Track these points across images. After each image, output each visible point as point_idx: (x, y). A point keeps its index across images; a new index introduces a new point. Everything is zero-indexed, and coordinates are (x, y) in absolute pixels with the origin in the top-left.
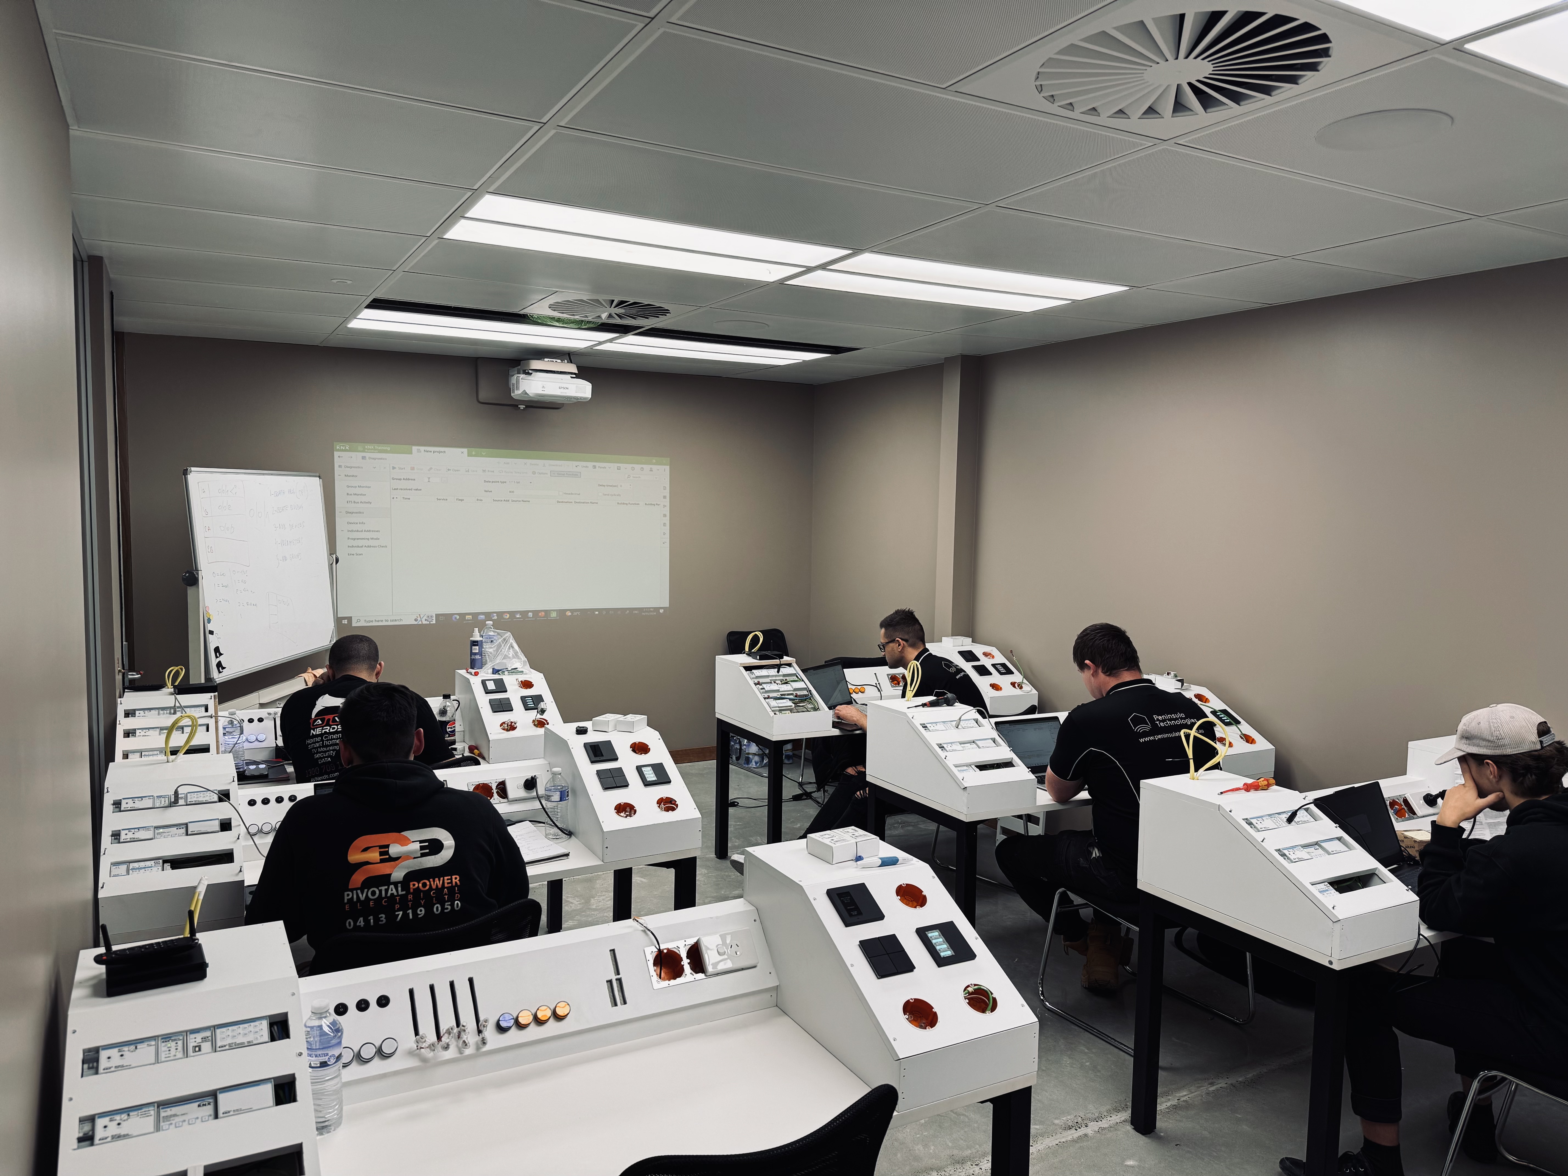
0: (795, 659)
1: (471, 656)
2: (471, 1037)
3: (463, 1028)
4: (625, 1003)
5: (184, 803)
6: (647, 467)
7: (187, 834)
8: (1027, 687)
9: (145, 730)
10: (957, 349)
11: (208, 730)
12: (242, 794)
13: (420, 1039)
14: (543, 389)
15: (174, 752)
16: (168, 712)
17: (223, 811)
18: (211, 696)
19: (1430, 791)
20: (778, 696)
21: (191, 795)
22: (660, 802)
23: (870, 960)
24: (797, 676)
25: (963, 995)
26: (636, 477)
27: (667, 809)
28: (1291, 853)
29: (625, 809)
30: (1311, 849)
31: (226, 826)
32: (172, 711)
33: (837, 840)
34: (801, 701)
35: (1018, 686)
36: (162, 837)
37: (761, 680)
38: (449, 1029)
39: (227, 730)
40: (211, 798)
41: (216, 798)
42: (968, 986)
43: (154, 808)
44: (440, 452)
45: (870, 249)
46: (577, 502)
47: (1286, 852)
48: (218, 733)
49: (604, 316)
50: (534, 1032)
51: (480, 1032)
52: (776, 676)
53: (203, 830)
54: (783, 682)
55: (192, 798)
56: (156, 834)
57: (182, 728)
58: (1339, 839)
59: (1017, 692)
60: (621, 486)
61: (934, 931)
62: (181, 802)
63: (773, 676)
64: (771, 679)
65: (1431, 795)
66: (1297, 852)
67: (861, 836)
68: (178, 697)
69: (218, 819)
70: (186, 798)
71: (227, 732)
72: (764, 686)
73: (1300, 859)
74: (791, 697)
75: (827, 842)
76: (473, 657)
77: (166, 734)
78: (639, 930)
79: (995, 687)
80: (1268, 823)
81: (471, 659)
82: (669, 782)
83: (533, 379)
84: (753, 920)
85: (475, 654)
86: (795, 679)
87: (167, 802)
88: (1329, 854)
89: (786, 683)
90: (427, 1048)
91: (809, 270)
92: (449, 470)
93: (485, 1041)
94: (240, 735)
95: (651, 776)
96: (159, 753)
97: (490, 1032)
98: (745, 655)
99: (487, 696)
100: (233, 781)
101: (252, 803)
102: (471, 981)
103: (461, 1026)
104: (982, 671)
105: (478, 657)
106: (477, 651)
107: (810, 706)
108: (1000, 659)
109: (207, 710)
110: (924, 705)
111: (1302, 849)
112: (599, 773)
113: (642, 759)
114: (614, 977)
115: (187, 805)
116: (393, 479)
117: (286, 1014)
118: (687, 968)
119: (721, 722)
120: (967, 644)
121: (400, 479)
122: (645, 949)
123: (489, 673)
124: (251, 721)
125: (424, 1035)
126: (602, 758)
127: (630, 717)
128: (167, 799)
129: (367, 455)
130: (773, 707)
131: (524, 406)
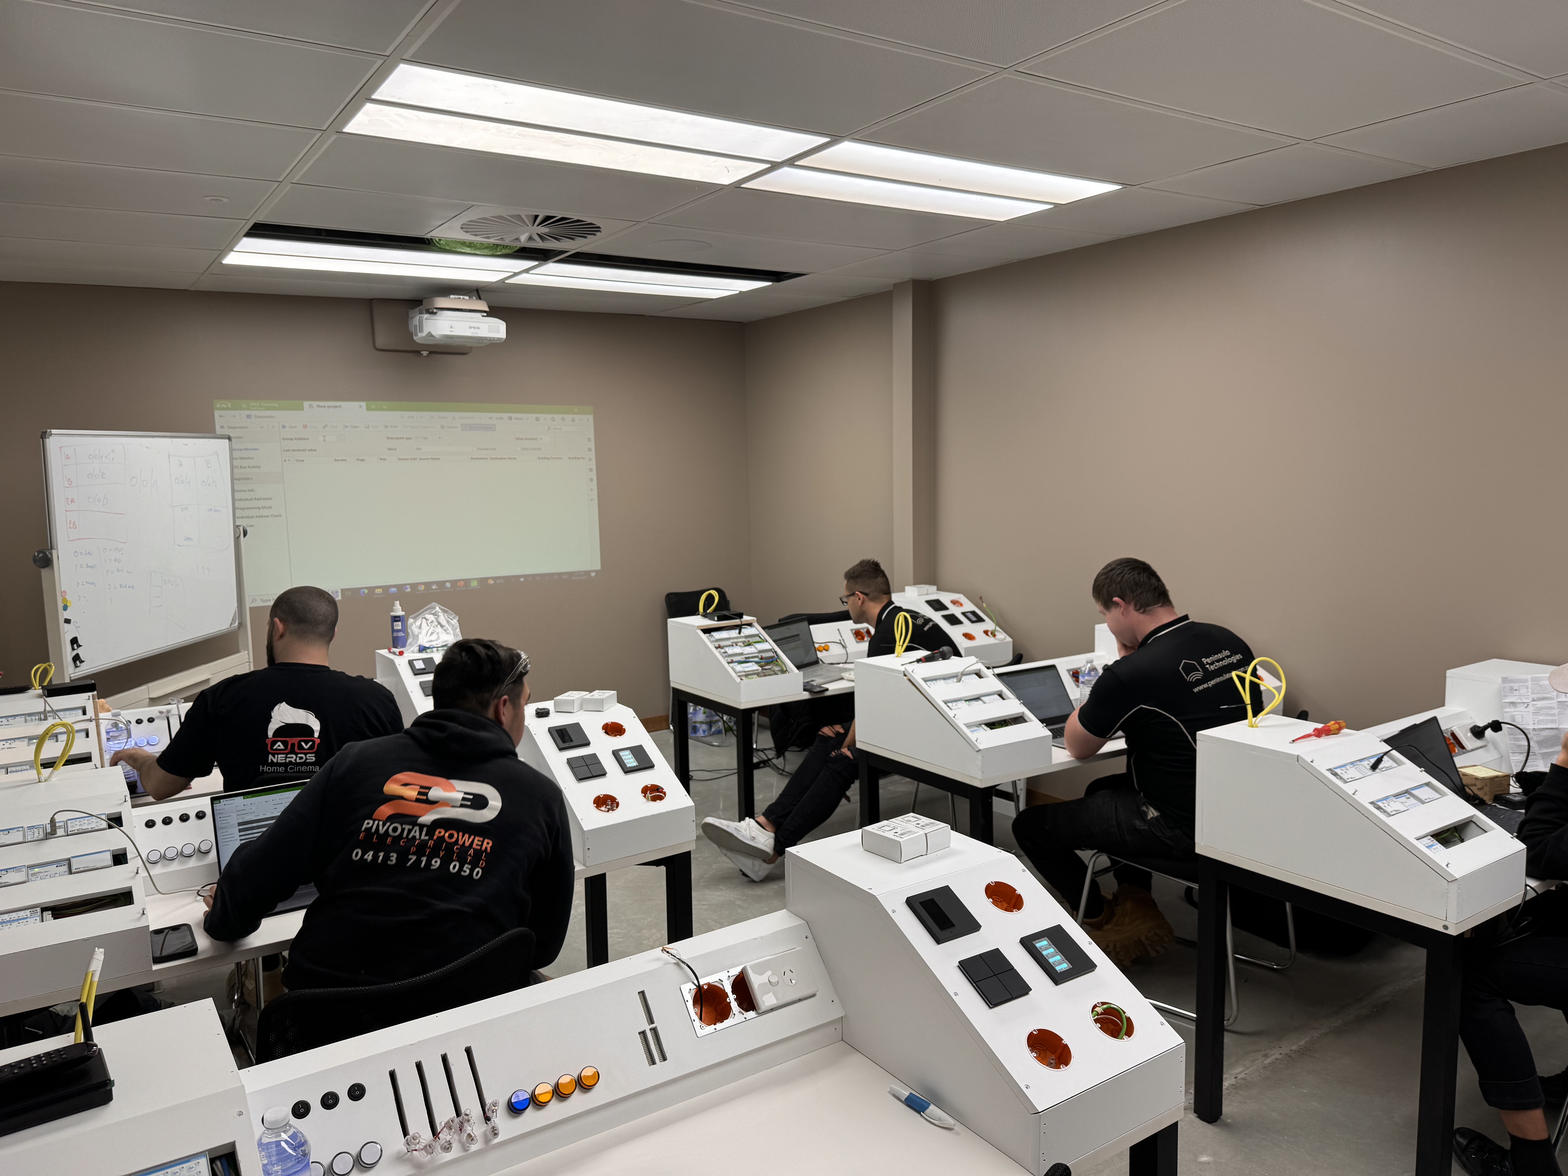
0: (755, 618)
1: (393, 633)
2: (477, 1128)
3: (466, 1117)
4: (664, 1059)
5: (63, 834)
6: (568, 417)
7: (71, 873)
8: (1001, 635)
9: (9, 742)
10: (907, 273)
11: (87, 736)
12: (135, 817)
13: (413, 1140)
14: (452, 330)
15: (49, 764)
16: (37, 717)
17: (115, 840)
18: (89, 696)
19: (1474, 722)
20: (742, 660)
21: (71, 823)
22: (645, 790)
23: (976, 985)
24: (760, 637)
25: (1092, 1018)
26: (557, 429)
27: (654, 799)
28: (1386, 805)
29: (605, 802)
30: (1403, 799)
31: (119, 858)
32: (42, 717)
33: (901, 832)
34: (768, 664)
35: (992, 633)
36: (37, 879)
37: (722, 644)
38: (448, 1122)
39: (111, 734)
40: (98, 824)
41: (104, 825)
42: (1095, 1006)
43: (25, 843)
44: (335, 407)
45: (851, 136)
46: (493, 459)
47: (1380, 804)
48: (100, 739)
49: (523, 238)
50: (556, 1110)
51: (487, 1119)
52: (737, 638)
53: (91, 866)
54: (746, 644)
55: (74, 827)
56: (30, 875)
57: (56, 736)
58: (1428, 784)
59: (990, 640)
60: (541, 439)
61: (1042, 939)
62: (60, 832)
63: (733, 638)
64: (732, 641)
65: (1479, 727)
66: (1392, 804)
67: (927, 825)
68: (49, 700)
69: (109, 850)
70: (66, 827)
71: (112, 736)
72: (727, 649)
73: (1397, 811)
74: (756, 659)
75: (890, 835)
76: (395, 634)
77: (36, 744)
78: (670, 963)
79: (968, 636)
80: (1352, 772)
81: (393, 637)
82: (652, 766)
83: (439, 318)
84: (805, 937)
85: (398, 631)
86: (758, 640)
87: (41, 833)
88: (1423, 802)
89: (749, 645)
90: (422, 1150)
91: (775, 166)
92: (346, 427)
93: (496, 1132)
94: (127, 739)
95: (631, 762)
96: (28, 768)
97: (501, 1119)
98: (699, 616)
99: (416, 678)
100: (125, 801)
101: (150, 824)
102: (468, 1051)
103: (463, 1115)
104: (953, 620)
105: (401, 634)
106: (400, 628)
107: (776, 669)
108: (969, 606)
109: (84, 713)
110: (919, 661)
111: (1394, 799)
112: (570, 762)
113: (618, 742)
114: (647, 1027)
115: (68, 835)
116: (284, 439)
117: (233, 1144)
118: (734, 1005)
119: (676, 691)
120: (933, 593)
121: (292, 439)
122: (682, 987)
123: (415, 651)
124: (139, 722)
125: (417, 1135)
126: (572, 744)
127: (597, 694)
128: (41, 830)
129: (253, 413)
130: (738, 672)
131: (428, 352)
